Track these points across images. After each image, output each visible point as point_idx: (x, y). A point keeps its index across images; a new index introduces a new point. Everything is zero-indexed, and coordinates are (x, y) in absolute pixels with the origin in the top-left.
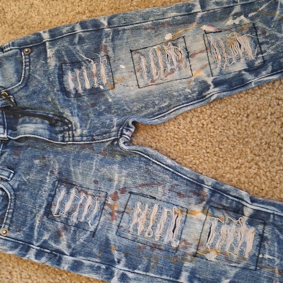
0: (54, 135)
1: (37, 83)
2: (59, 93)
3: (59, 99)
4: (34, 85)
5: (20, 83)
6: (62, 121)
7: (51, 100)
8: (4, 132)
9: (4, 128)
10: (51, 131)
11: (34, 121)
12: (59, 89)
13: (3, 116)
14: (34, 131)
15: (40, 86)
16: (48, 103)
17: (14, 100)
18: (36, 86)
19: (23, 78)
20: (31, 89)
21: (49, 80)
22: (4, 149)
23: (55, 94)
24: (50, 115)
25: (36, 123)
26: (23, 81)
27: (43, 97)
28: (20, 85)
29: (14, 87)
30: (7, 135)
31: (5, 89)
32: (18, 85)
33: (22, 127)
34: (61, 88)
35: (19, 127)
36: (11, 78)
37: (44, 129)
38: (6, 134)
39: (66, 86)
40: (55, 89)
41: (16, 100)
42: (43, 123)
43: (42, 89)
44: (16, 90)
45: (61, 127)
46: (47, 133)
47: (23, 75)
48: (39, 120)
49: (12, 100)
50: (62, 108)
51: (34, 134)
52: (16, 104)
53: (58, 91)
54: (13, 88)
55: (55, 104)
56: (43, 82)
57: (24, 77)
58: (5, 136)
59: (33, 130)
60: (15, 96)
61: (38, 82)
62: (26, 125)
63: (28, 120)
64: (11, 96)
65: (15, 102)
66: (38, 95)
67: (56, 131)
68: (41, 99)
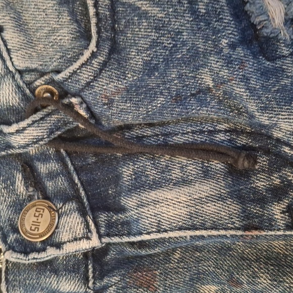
0: (255, 209)
1: (154, 35)
2: (240, 51)
3: (246, 79)
4: (143, 43)
5: (93, 47)
6: (267, 152)
7: (211, 85)
8: (87, 226)
9: (83, 214)
10: (240, 198)
11: (176, 173)
12: (235, 38)
13: (65, 165)
14: (191, 216)
15: (167, 42)
16: (201, 94)
17: (88, 109)
18: (151, 47)
19: (93, 21)
20: (137, 60)
21: (194, 12)
22: (102, 279)
23: (229, 62)
24: (221, 137)
25: (184, 182)
26: (99, 32)
27: (180, 77)
28: (94, 55)
29: (76, 65)
30: (100, 236)
31: (42, 74)
32: (87, 54)
33: (141, 205)
34: (243, 31)
35: (129, 202)
36: (54, 31)
37: (221, 198)
38: (95, 236)
39: (257, 21)
40: (224, 42)
41: (97, 110)
42: (206, 174)
43: (174, 49)
44: (86, 76)
45: (270, 172)
46: (234, 208)
47: (92, 11)
48: (192, 167)
49: (83, 112)
50: (264, 109)
51: (193, 227)
52: (98, 122)
53: (233, 46)
54: (75, 72)
55: (228, 95)
56: (175, 25)
57: (97, 14)
58: (95, 242)
59: (184, 211)
60: (89, 98)
61: (157, 29)
62: (153, 195)
63: (152, 173)
64: (74, 100)
65: (93, 115)
66: (164, 74)
67: (255, 191)
68: (176, 85)
